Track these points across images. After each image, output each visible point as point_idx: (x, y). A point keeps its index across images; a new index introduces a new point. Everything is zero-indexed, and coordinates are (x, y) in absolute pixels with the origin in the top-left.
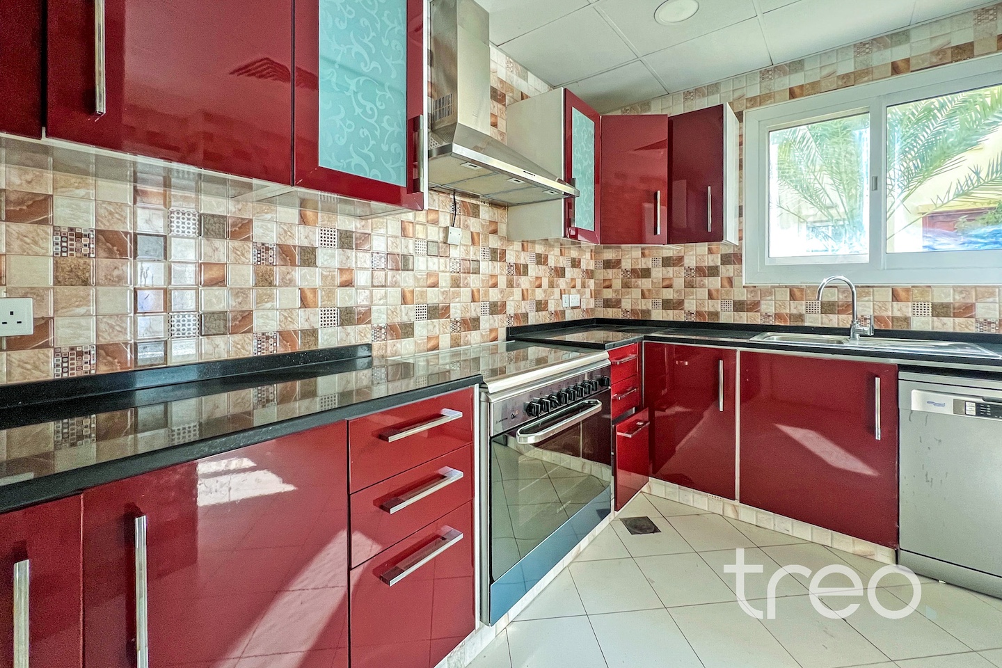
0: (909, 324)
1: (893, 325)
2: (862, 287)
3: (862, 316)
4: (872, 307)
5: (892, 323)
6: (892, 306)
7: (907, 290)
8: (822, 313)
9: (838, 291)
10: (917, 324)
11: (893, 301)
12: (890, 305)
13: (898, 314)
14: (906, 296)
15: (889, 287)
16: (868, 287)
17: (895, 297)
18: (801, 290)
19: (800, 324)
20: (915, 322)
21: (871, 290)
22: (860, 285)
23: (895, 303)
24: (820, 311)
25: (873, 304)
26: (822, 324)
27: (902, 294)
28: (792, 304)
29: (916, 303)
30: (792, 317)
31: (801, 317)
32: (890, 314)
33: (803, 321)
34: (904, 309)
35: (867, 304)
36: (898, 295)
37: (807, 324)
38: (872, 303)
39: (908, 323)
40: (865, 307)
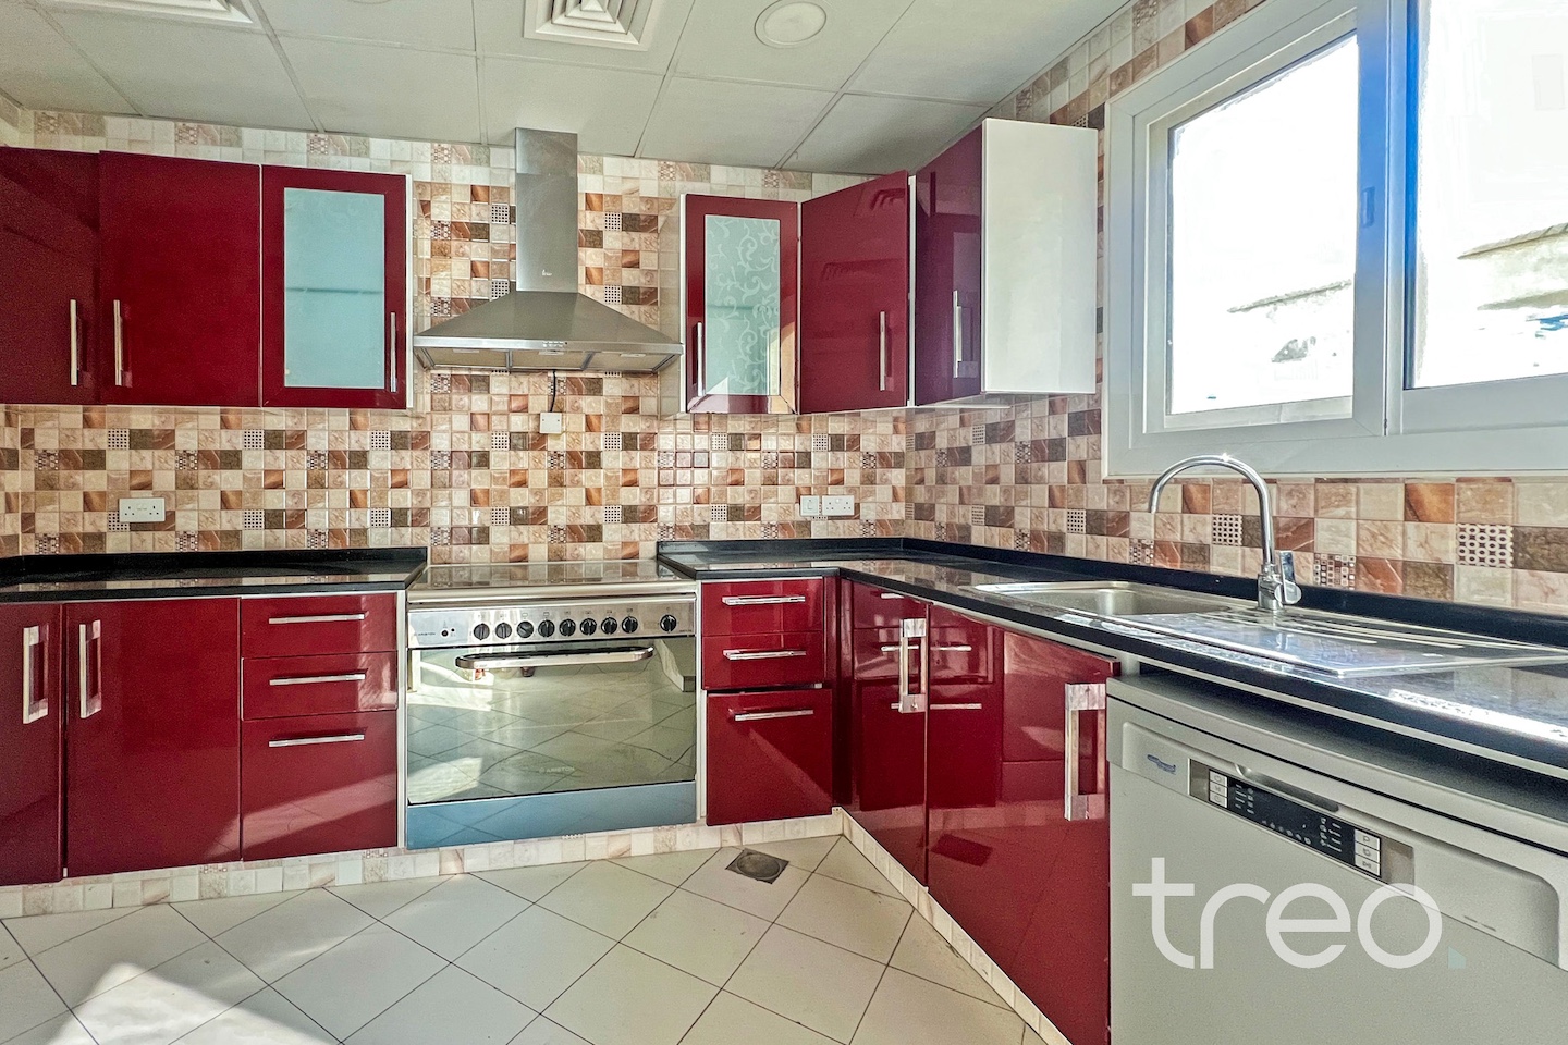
0: (1447, 585)
1: (1405, 585)
2: (1332, 481)
3: (1331, 557)
4: (1354, 535)
5: (1404, 579)
6: (1404, 533)
7: (1446, 490)
8: (1243, 546)
9: (1279, 489)
10: (1472, 588)
11: (1406, 520)
12: (1400, 528)
13: (1418, 555)
14: (1443, 506)
15: (1395, 480)
16: (1346, 481)
17: (1414, 509)
18: (1205, 489)
19: (1199, 568)
20: (1463, 580)
21: (1352, 488)
22: (1325, 476)
23: (1411, 526)
24: (1240, 539)
25: (1358, 525)
26: (1244, 570)
27: (1431, 501)
28: (1185, 520)
29: (1468, 527)
30: (1185, 550)
31: (1202, 551)
32: (1398, 554)
33: (1206, 561)
34: (1435, 543)
35: (1342, 525)
36: (1420, 503)
37: (1216, 568)
38: (1354, 524)
39: (1445, 582)
40: (1338, 532)
